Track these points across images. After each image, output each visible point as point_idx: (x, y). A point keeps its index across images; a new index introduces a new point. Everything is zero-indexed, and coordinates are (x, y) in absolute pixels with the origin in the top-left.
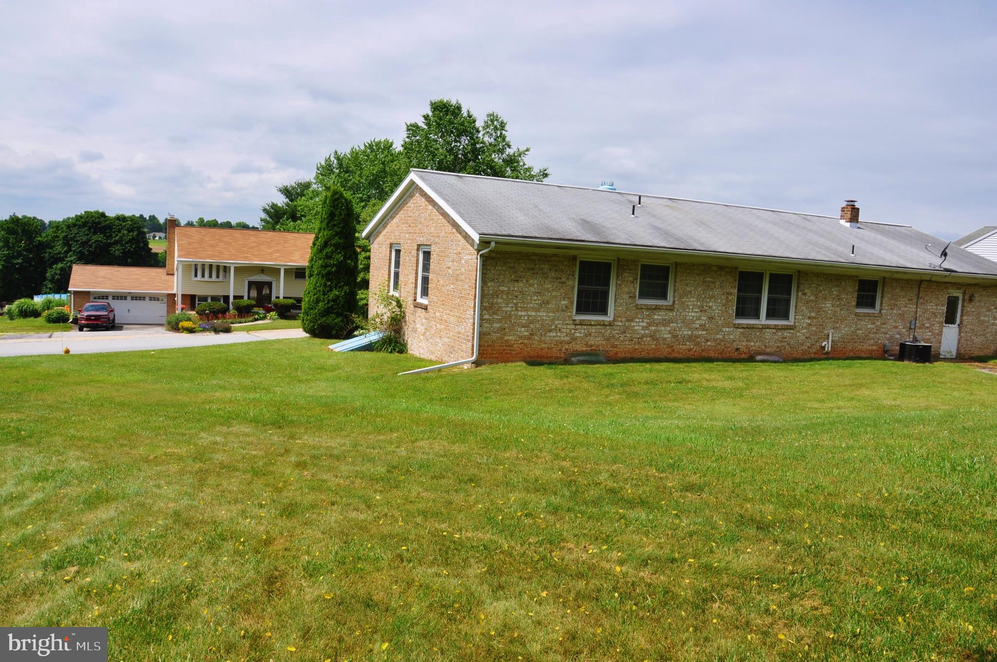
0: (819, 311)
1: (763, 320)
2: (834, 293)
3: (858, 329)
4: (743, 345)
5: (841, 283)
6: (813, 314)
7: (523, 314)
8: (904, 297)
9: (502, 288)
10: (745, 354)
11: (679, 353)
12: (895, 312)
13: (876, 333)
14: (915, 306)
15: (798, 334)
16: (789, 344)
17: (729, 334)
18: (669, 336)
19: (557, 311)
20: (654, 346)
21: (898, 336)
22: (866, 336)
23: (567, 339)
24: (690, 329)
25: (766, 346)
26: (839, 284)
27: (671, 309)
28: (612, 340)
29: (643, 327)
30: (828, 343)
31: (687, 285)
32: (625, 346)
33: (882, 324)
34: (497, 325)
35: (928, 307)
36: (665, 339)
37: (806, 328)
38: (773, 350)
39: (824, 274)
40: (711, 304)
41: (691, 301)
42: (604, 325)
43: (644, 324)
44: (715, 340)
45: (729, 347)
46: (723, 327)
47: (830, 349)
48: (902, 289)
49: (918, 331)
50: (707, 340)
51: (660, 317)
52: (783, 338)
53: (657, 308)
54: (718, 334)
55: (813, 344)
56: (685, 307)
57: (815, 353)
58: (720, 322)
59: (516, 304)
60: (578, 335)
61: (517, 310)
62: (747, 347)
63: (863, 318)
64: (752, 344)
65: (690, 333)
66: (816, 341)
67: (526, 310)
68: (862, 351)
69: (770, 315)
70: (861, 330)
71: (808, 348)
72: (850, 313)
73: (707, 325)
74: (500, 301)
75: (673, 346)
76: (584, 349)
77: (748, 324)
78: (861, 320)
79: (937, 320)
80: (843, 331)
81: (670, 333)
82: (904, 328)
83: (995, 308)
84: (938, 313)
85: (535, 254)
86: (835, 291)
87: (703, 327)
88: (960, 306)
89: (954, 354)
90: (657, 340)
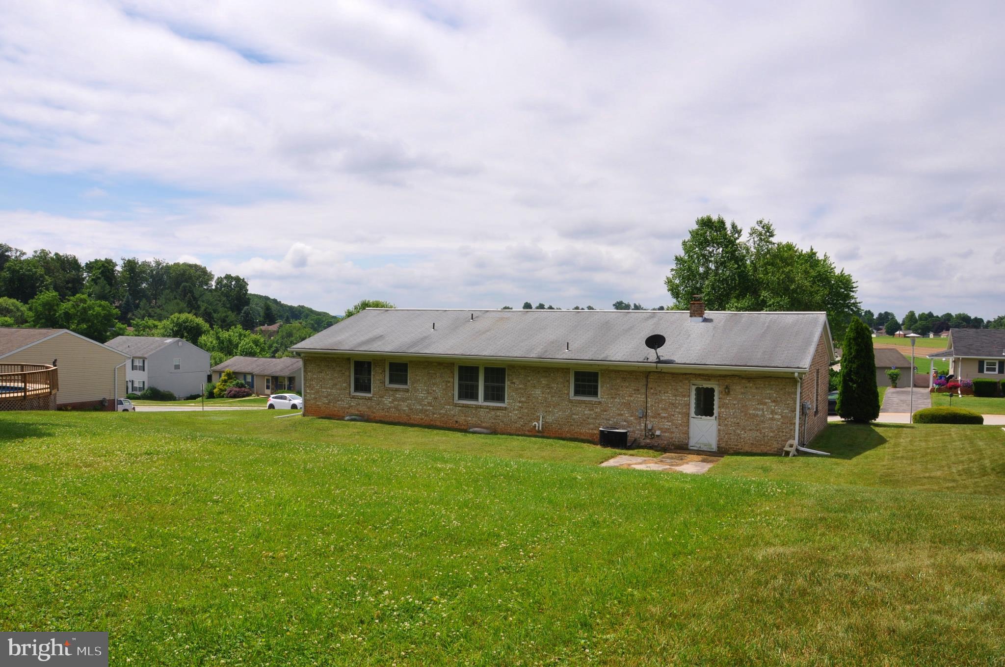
0: (529, 397)
1: (481, 401)
2: (543, 382)
3: (574, 414)
4: (461, 419)
6: (523, 399)
7: (325, 390)
8: (627, 387)
9: (314, 376)
11: (415, 420)
12: (617, 400)
13: (596, 419)
14: (644, 396)
15: (510, 414)
16: (503, 422)
17: (450, 410)
18: (406, 408)
19: (341, 389)
20: (397, 415)
21: (625, 423)
22: (584, 421)
23: (347, 406)
24: (421, 405)
25: (481, 422)
26: (547, 375)
27: (407, 391)
28: (372, 409)
29: (390, 402)
30: (539, 424)
31: (417, 375)
32: (380, 414)
33: (602, 411)
34: (313, 396)
35: (663, 398)
36: (404, 410)
37: (517, 410)
38: (488, 425)
40: (434, 388)
41: (420, 386)
43: (390, 400)
44: (440, 414)
45: (450, 420)
46: (445, 405)
47: (540, 429)
48: (624, 379)
49: (652, 420)
50: (434, 414)
51: (400, 396)
52: (497, 416)
53: (397, 390)
54: (441, 410)
55: (526, 424)
56: (416, 390)
57: (528, 431)
58: (442, 402)
59: (321, 385)
60: (352, 404)
61: (322, 388)
62: (466, 421)
63: (578, 405)
64: (470, 419)
65: (421, 407)
66: (529, 421)
67: (326, 388)
68: (581, 434)
69: (486, 399)
70: (577, 415)
71: (522, 426)
72: (563, 400)
73: (433, 403)
74: (314, 383)
75: (410, 416)
76: (357, 413)
77: (463, 404)
78: (576, 406)
79: (677, 410)
80: (557, 415)
81: (407, 407)
82: (631, 416)
83: (774, 401)
84: (679, 404)
85: (328, 357)
86: (544, 382)
87: (430, 404)
88: (716, 398)
89: (714, 448)
90: (399, 410)
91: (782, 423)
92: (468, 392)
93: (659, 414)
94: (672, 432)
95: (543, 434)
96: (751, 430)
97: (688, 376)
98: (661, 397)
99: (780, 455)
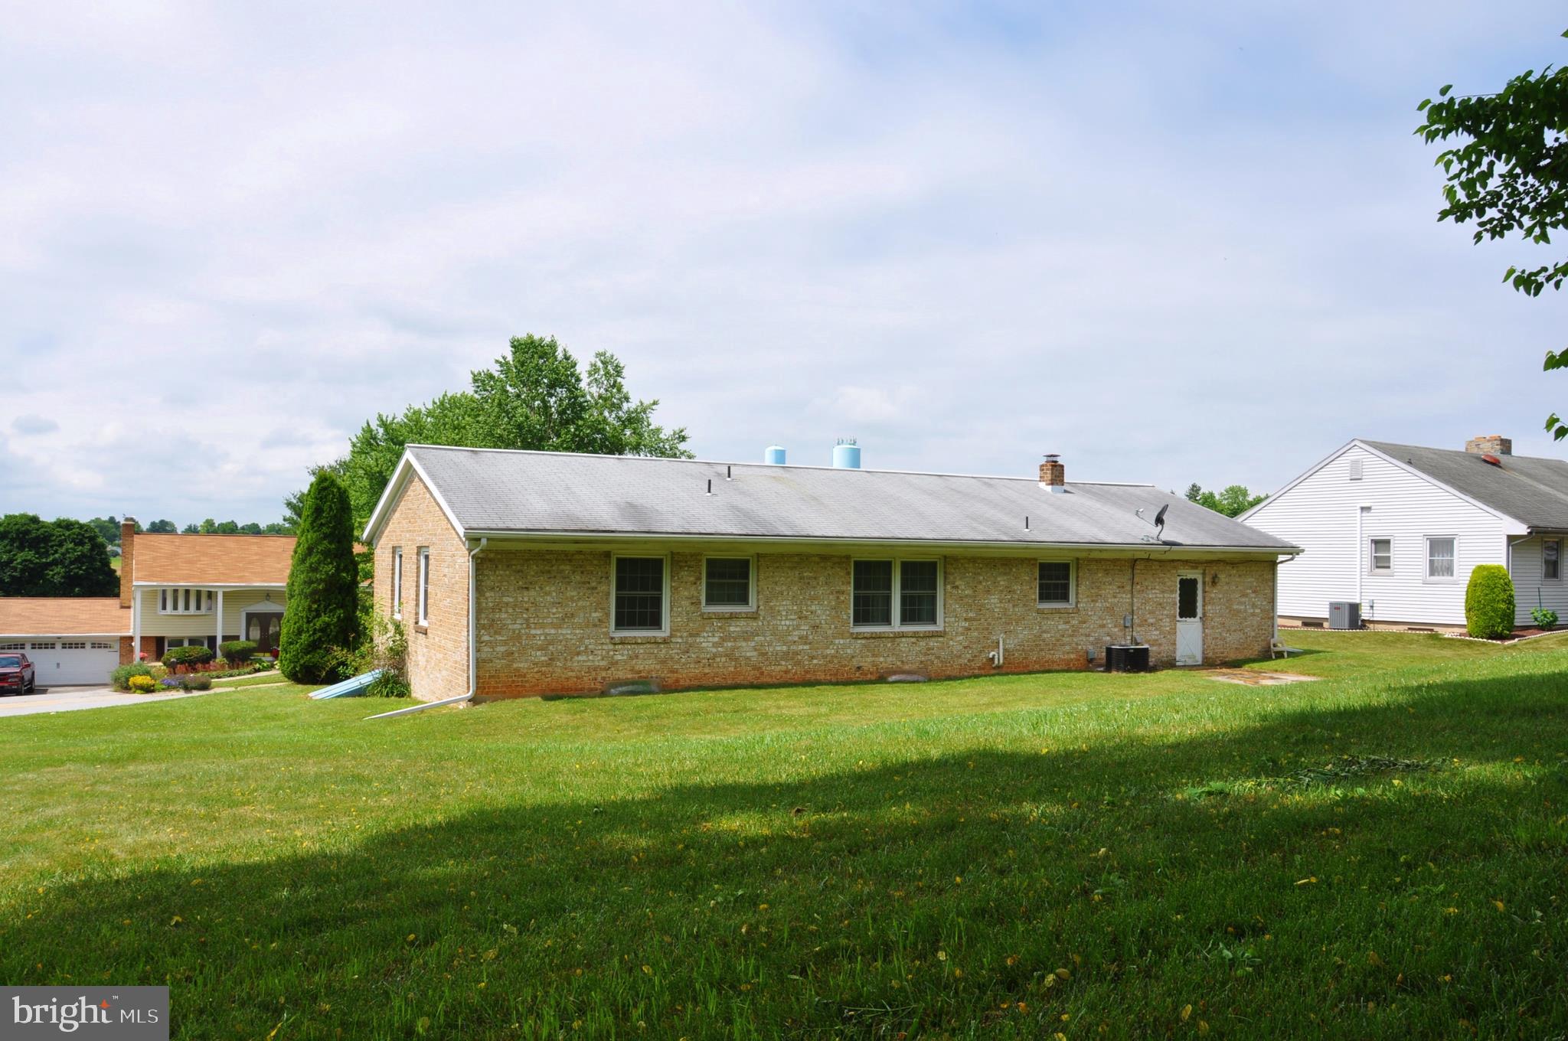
0: (980, 610)
1: (896, 625)
2: (1002, 583)
3: (1045, 632)
4: (867, 662)
5: (1011, 569)
6: (971, 615)
7: (538, 632)
8: (1110, 584)
9: (505, 599)
10: (871, 673)
11: (771, 676)
12: (1099, 605)
13: (1072, 636)
14: (1129, 596)
15: (951, 643)
16: (938, 658)
17: (845, 647)
18: (755, 653)
19: (587, 626)
20: (732, 669)
21: (1108, 638)
22: (1058, 640)
23: (603, 663)
24: (785, 644)
25: (902, 662)
26: (1008, 571)
27: (754, 617)
28: (670, 663)
29: (714, 643)
30: (998, 653)
31: (776, 583)
32: (689, 670)
33: (1080, 622)
34: (502, 649)
35: (1150, 596)
36: (748, 658)
37: (962, 634)
38: (914, 667)
39: (983, 559)
40: (813, 608)
41: (784, 605)
42: (655, 643)
43: (716, 639)
44: (825, 657)
45: (845, 666)
46: (835, 638)
47: (1001, 661)
48: (1107, 572)
49: (1139, 629)
50: (813, 658)
51: (738, 629)
52: (928, 649)
53: (733, 617)
54: (828, 648)
55: (976, 656)
56: (773, 613)
57: (980, 668)
58: (830, 632)
59: (527, 620)
60: (619, 657)
61: (528, 627)
62: (874, 664)
63: (1049, 616)
64: (882, 659)
65: (785, 648)
66: (981, 652)
67: (543, 626)
68: (1053, 662)
69: (906, 618)
70: (1048, 632)
71: (969, 661)
72: (1030, 610)
73: (811, 637)
74: (504, 616)
75: (760, 668)
76: (629, 676)
77: (872, 633)
78: (1047, 618)
79: (1165, 612)
80: (1021, 636)
81: (756, 650)
82: (1115, 626)
83: (1254, 592)
84: (1167, 603)
85: (550, 552)
86: (1002, 581)
87: (804, 639)
88: (1200, 592)
89: (1199, 660)
90: (736, 659)
91: (1262, 618)
92: (869, 610)
93: (1146, 621)
94: (1160, 645)
95: (992, 670)
96: (1235, 631)
97: (1175, 564)
98: (1148, 594)
99: (1269, 658)
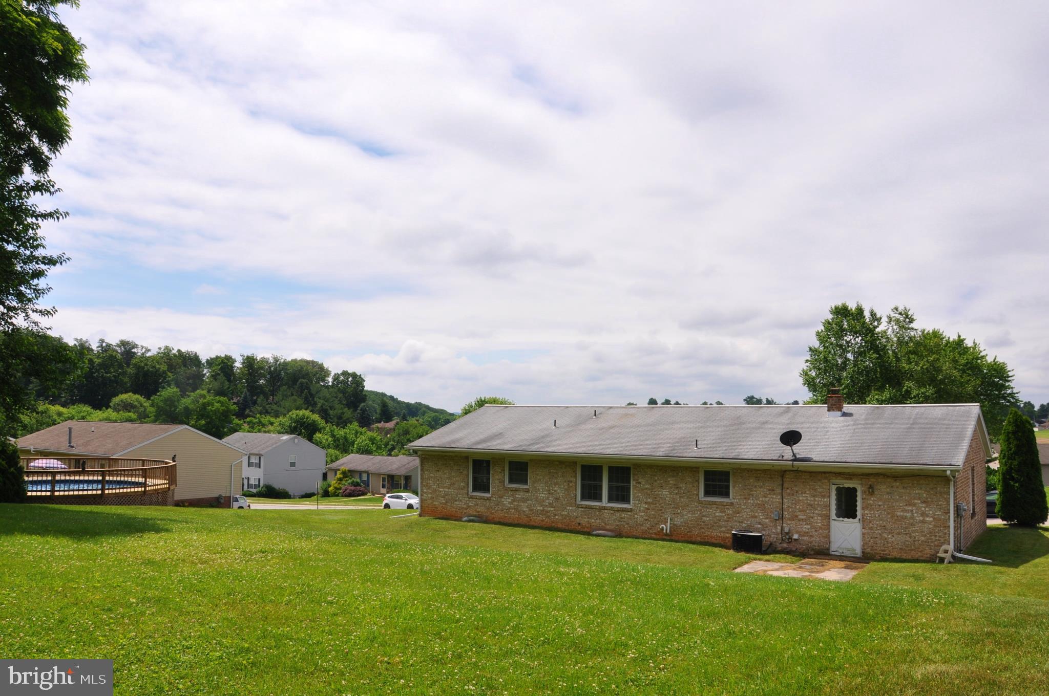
0: (656, 498)
1: (605, 502)
3: (704, 516)
4: (584, 521)
5: (678, 474)
6: (649, 500)
7: (442, 490)
8: (761, 487)
9: (431, 475)
10: (587, 528)
11: (535, 522)
12: (750, 501)
13: (728, 521)
14: (779, 497)
15: (636, 516)
16: (628, 524)
17: (572, 511)
18: (527, 509)
19: (459, 489)
20: (517, 516)
21: (759, 526)
22: (716, 523)
23: (465, 506)
24: (541, 506)
25: (605, 524)
26: (675, 474)
27: (527, 491)
28: (491, 510)
29: (509, 502)
30: (667, 527)
31: (537, 475)
32: (499, 515)
33: (734, 513)
34: (430, 496)
35: (801, 499)
36: (524, 511)
37: (644, 511)
38: (612, 527)
39: (658, 466)
40: (556, 489)
41: (541, 486)
42: (484, 499)
43: (510, 500)
44: (562, 515)
45: (573, 522)
46: (567, 506)
47: (668, 531)
48: (757, 479)
49: (789, 522)
50: (555, 515)
51: (520, 496)
52: (622, 518)
53: (516, 490)
54: (563, 511)
55: (653, 526)
56: (537, 490)
57: (655, 534)
58: (564, 503)
59: (438, 484)
60: (470, 504)
61: (439, 487)
62: (589, 523)
63: (708, 506)
64: (593, 521)
65: (541, 508)
66: (656, 524)
67: (443, 487)
68: (711, 537)
69: (610, 499)
70: (707, 517)
71: (648, 528)
72: (692, 501)
73: (554, 504)
74: (431, 482)
75: (530, 517)
76: (475, 513)
78: (707, 507)
79: (816, 512)
80: (686, 517)
81: (527, 508)
82: (766, 518)
83: (924, 502)
84: (818, 505)
85: (446, 456)
86: (672, 481)
87: (551, 505)
88: (859, 499)
89: (859, 553)
90: (519, 511)
91: (935, 526)
92: (591, 492)
93: (797, 516)
94: (812, 536)
95: (671, 537)
96: (899, 534)
97: (827, 475)
98: (798, 497)
99: (934, 562)
